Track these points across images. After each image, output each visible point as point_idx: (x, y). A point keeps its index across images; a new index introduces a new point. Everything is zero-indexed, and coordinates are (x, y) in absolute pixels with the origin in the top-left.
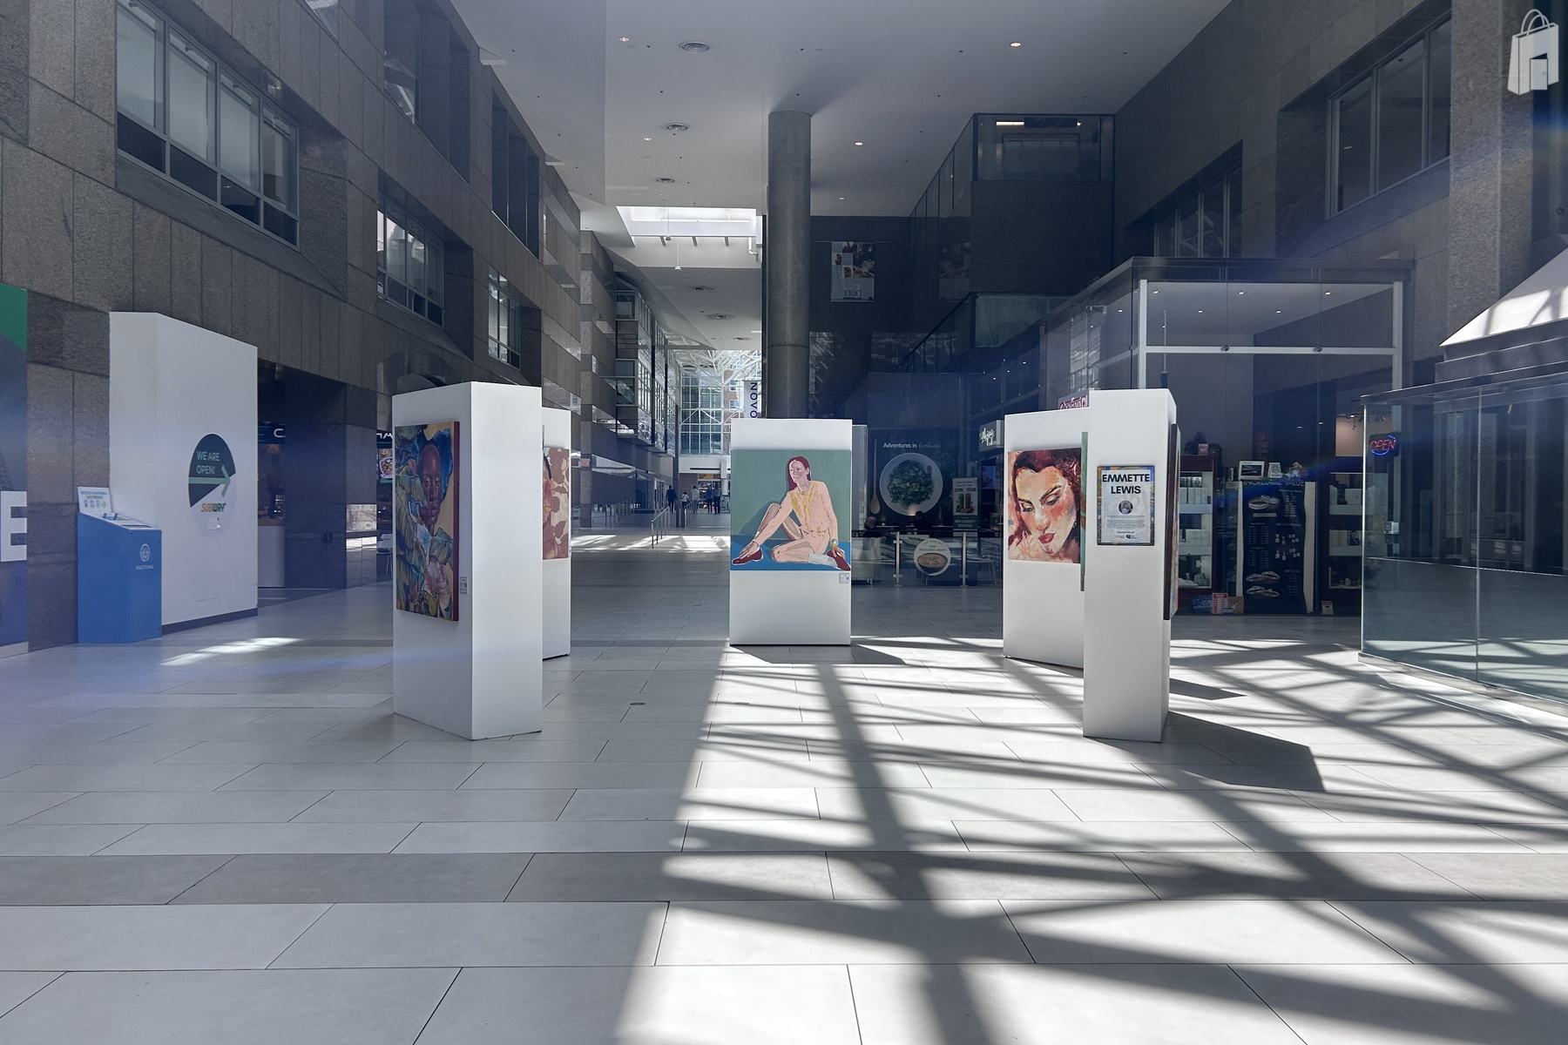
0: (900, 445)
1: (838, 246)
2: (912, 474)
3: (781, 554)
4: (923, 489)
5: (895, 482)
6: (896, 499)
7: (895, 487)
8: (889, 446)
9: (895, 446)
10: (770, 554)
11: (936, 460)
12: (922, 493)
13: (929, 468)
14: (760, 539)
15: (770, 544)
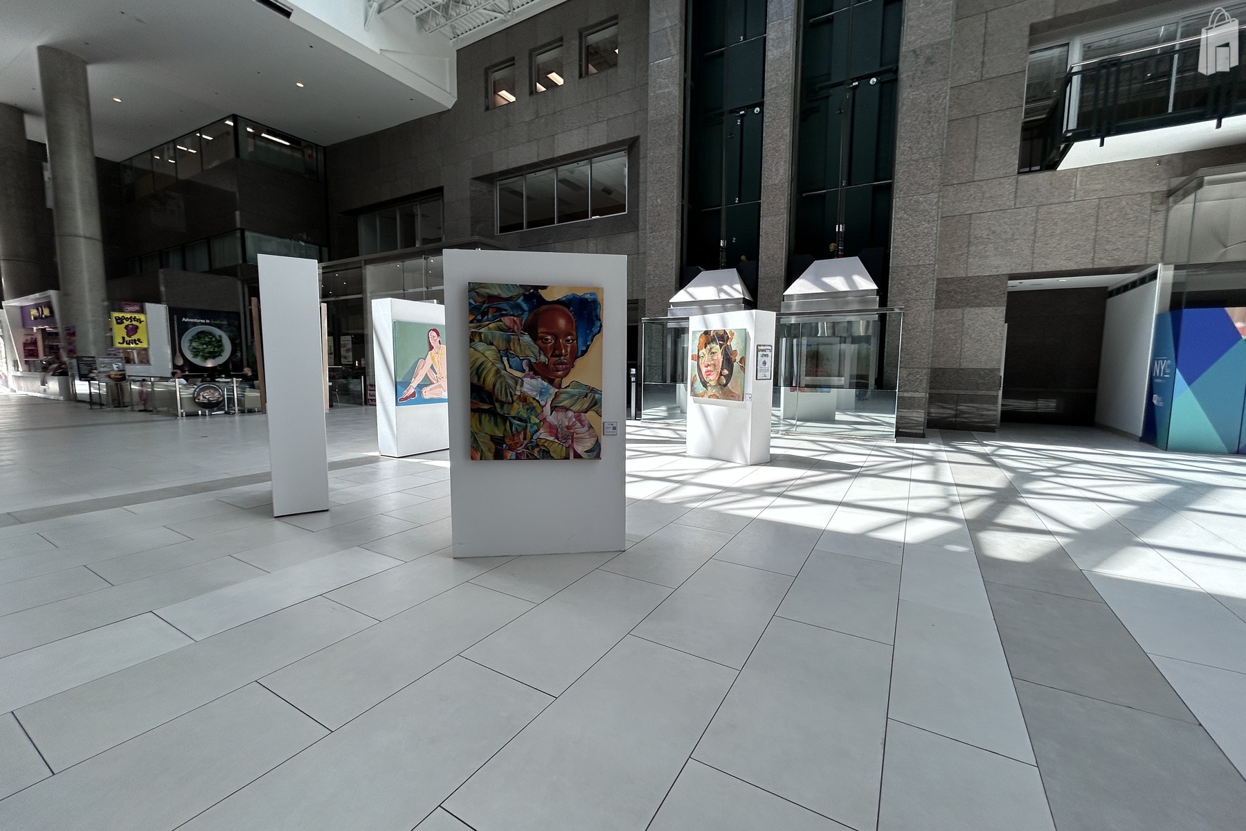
0: (196, 320)
2: (207, 339)
3: (427, 393)
4: (216, 349)
5: (194, 344)
6: (196, 355)
7: (194, 348)
8: (187, 320)
9: (192, 320)
10: (420, 393)
11: (225, 331)
12: (216, 352)
13: (220, 336)
14: (415, 383)
15: (420, 386)
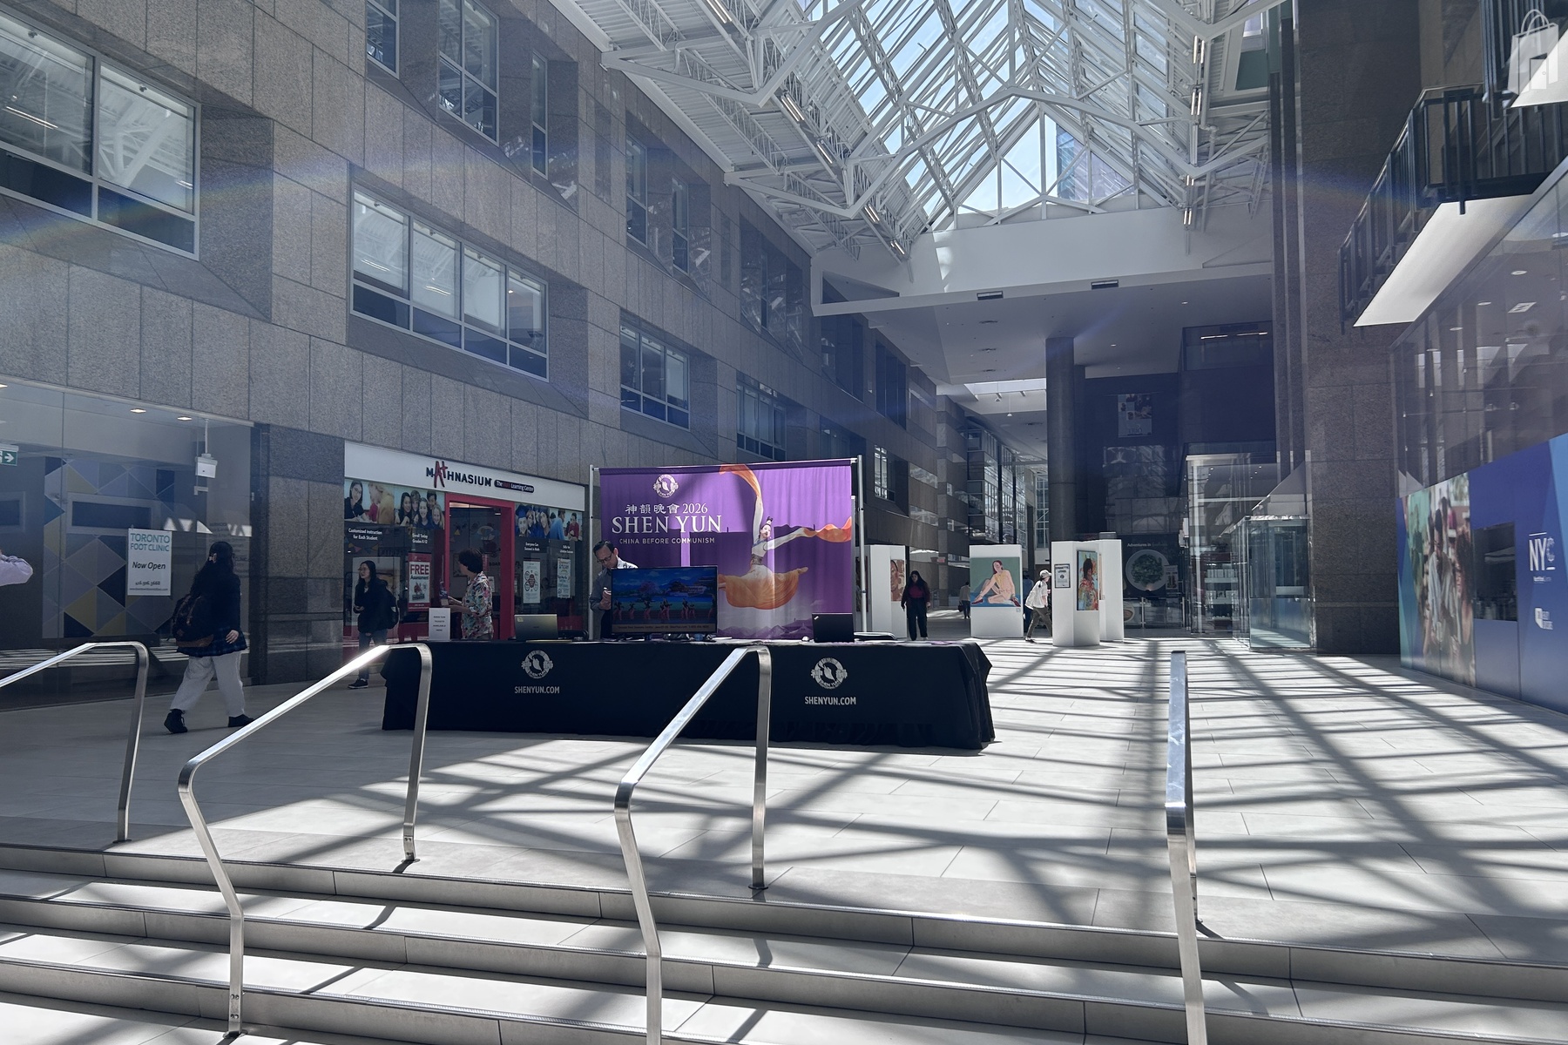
0: (1139, 545)
1: (1122, 398)
2: (1148, 563)
3: (991, 600)
4: (1156, 573)
5: (1136, 569)
6: (1137, 580)
7: (1136, 573)
8: (1131, 545)
9: (1135, 545)
10: (987, 600)
11: (1164, 554)
12: (1156, 576)
13: (1160, 559)
14: (982, 594)
15: (986, 596)
